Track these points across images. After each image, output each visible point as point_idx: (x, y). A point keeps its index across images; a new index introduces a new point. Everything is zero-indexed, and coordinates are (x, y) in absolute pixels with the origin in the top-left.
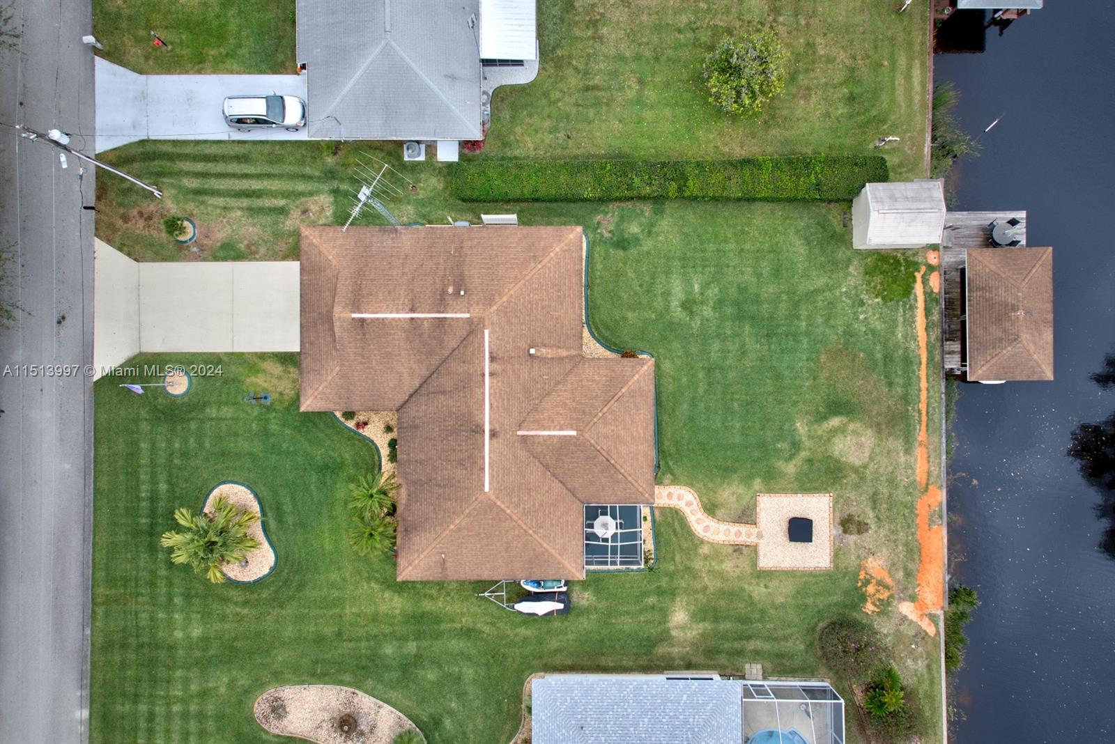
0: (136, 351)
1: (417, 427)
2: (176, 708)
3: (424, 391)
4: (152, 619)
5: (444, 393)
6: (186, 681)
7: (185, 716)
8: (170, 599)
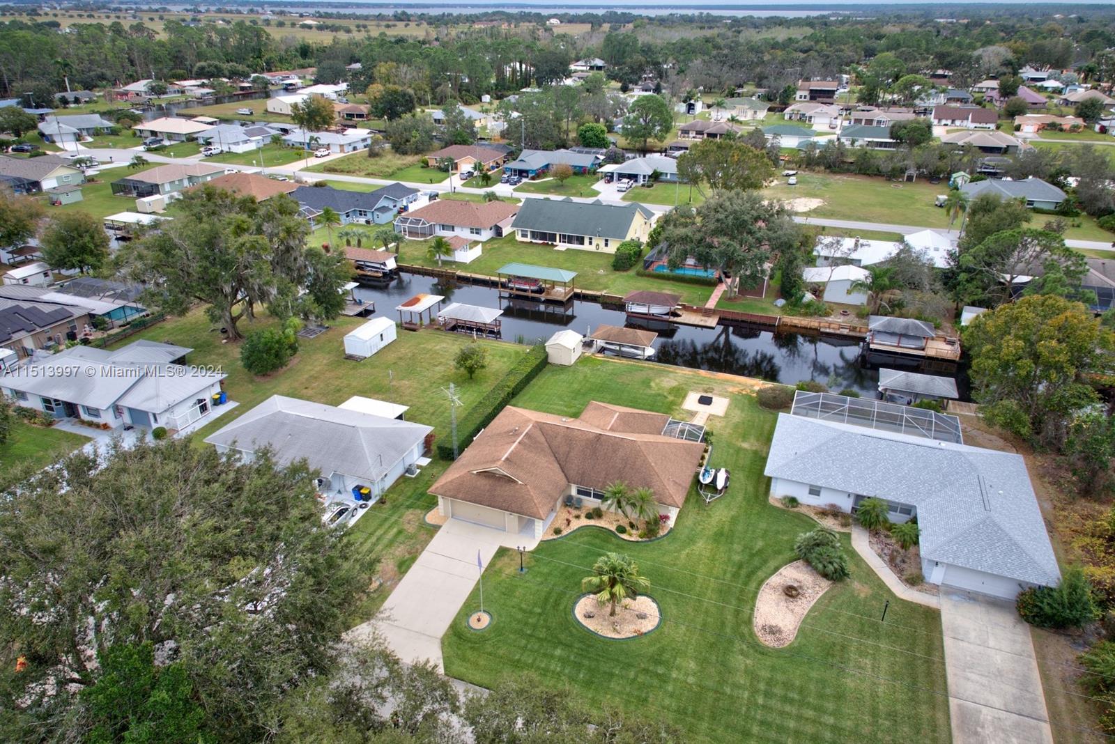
0: (439, 641)
1: (583, 473)
2: (760, 701)
3: (563, 464)
4: (671, 696)
5: (569, 452)
6: (736, 686)
7: (767, 694)
8: (657, 675)
